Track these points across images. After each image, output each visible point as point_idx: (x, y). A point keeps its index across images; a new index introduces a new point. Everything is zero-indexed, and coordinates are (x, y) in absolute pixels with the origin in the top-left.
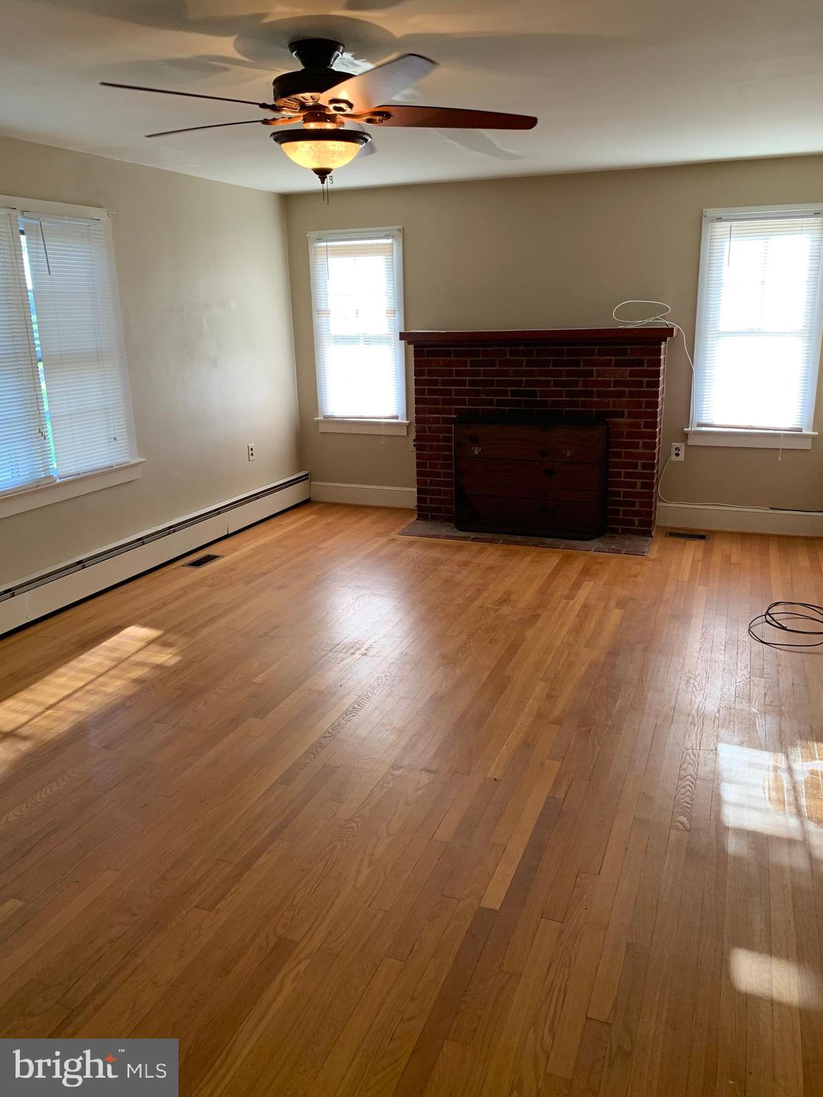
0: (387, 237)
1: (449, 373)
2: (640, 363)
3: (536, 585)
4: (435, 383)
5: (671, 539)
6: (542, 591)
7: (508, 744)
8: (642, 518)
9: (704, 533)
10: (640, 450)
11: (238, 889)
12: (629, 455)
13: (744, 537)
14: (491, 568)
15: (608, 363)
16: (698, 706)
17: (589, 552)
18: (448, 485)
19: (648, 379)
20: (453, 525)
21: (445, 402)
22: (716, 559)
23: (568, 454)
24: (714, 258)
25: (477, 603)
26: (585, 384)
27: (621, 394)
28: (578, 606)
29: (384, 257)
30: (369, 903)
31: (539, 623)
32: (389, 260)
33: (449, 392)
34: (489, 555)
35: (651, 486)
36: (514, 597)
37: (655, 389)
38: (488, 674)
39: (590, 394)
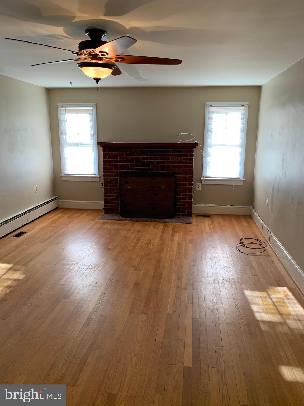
0: (90, 106)
1: (117, 158)
2: (186, 155)
3: (158, 236)
4: (111, 161)
5: (199, 217)
6: (161, 238)
7: (170, 299)
8: (188, 210)
9: (209, 215)
10: (187, 186)
11: (83, 375)
12: (183, 188)
13: (223, 216)
14: (139, 231)
15: (175, 155)
16: (231, 278)
17: (172, 223)
18: (118, 200)
19: (189, 161)
20: (119, 215)
21: (115, 169)
22: (216, 224)
23: (163, 188)
24: (210, 119)
25: (139, 245)
26: (168, 162)
27: (180, 166)
28: (176, 244)
29: (89, 114)
30: (140, 371)
31: (165, 251)
32: (91, 115)
33: (117, 165)
34: (137, 226)
35: (191, 199)
36: (152, 242)
37: (192, 165)
38: (153, 272)
39: (169, 166)
